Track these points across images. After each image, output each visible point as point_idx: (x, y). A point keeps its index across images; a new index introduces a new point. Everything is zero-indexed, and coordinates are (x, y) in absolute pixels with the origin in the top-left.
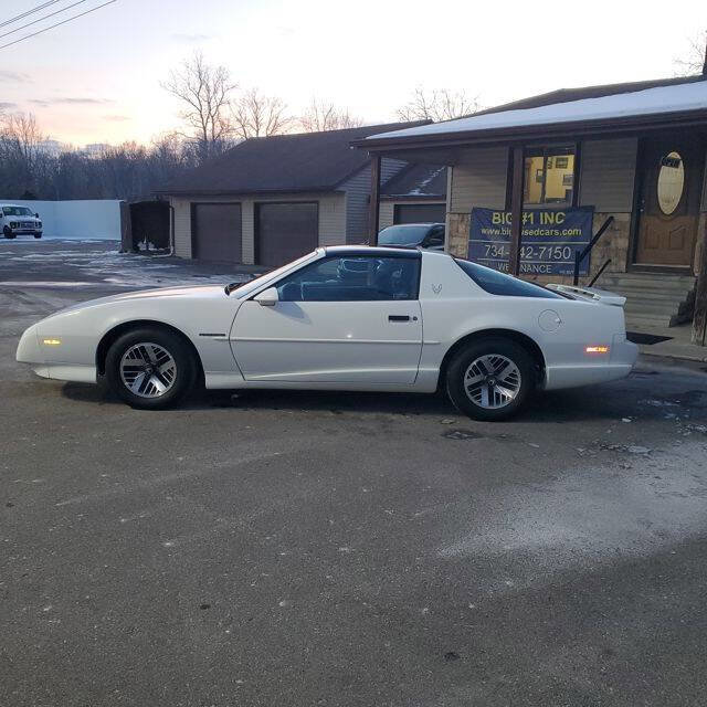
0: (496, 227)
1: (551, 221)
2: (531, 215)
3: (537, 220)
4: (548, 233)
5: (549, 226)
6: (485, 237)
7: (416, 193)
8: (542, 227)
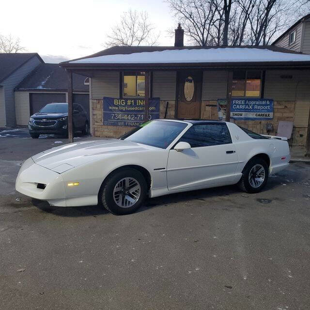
0: (116, 106)
1: (142, 104)
2: (133, 101)
3: (135, 103)
4: (141, 109)
5: (140, 106)
6: (111, 110)
7: (41, 88)
8: (138, 106)
